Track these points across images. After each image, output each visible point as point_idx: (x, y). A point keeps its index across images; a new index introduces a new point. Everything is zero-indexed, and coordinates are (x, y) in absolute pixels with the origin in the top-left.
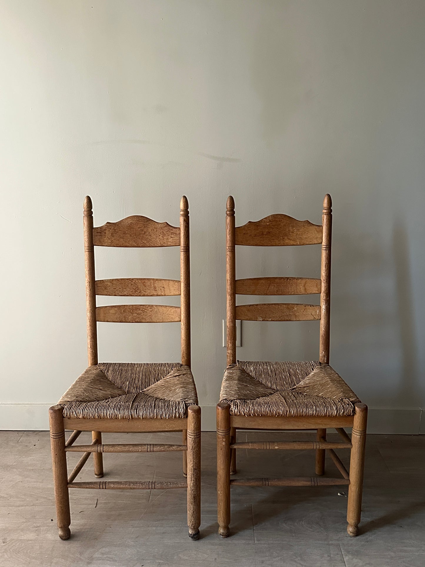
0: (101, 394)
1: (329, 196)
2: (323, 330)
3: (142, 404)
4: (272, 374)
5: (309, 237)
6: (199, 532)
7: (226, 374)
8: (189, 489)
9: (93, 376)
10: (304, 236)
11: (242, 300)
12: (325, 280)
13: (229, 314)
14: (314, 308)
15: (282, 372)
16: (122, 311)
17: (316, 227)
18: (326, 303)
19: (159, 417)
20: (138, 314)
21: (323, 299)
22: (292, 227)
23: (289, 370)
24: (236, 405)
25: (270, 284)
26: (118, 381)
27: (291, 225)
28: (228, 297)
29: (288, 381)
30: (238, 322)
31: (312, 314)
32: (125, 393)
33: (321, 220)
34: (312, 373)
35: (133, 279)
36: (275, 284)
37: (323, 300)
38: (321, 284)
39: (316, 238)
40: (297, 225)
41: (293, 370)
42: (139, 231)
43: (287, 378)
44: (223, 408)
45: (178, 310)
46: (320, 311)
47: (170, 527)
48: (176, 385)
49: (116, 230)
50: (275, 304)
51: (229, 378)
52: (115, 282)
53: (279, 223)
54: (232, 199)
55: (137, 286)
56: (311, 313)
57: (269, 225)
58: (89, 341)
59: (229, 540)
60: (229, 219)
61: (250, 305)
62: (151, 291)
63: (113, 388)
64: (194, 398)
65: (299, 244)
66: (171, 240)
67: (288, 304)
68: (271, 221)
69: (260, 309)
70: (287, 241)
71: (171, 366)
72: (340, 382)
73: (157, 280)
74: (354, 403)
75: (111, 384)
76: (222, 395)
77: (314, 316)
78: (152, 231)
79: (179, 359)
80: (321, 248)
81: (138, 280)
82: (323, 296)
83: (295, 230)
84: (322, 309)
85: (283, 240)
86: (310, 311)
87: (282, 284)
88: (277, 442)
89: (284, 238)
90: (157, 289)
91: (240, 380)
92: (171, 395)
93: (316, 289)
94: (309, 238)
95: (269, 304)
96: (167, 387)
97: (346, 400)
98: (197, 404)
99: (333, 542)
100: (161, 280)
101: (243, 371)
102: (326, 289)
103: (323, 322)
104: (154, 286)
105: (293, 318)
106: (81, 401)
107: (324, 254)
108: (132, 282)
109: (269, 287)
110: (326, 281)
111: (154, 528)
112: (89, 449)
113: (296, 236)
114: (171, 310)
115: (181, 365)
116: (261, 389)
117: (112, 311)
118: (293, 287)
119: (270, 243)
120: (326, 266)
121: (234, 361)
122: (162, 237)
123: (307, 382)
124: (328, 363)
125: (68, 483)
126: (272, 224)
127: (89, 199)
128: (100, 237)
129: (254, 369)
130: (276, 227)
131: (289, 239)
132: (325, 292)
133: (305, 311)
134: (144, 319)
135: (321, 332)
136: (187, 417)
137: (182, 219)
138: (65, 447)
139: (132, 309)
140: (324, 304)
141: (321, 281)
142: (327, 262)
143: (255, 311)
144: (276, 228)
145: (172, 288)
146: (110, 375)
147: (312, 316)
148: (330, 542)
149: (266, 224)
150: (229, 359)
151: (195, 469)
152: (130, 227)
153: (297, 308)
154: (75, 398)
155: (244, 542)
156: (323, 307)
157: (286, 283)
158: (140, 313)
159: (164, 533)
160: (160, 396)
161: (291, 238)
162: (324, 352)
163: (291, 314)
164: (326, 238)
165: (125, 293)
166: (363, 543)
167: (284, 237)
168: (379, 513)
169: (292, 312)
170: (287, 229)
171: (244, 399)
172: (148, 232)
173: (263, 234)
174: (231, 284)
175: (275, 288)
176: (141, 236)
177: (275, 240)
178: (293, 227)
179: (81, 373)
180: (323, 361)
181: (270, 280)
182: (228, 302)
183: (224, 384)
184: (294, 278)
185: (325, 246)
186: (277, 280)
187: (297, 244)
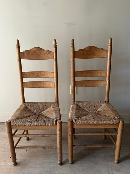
0: (25, 115)
1: (111, 38)
3: (40, 120)
6: (62, 162)
7: (71, 106)
8: (58, 149)
9: (23, 108)
10: (101, 54)
11: (77, 79)
13: (72, 84)
16: (33, 83)
17: (106, 51)
19: (46, 125)
20: (39, 85)
24: (75, 120)
26: (32, 110)
28: (72, 78)
30: (76, 87)
32: (34, 114)
33: (108, 48)
34: (103, 106)
35: (36, 72)
38: (107, 73)
41: (96, 104)
42: (38, 53)
43: (94, 108)
44: (70, 122)
45: (54, 83)
46: (106, 83)
47: (52, 160)
48: (53, 111)
49: (29, 53)
50: (89, 80)
51: (73, 108)
52: (29, 73)
53: (92, 49)
54: (73, 40)
55: (38, 74)
58: (21, 95)
59: (73, 165)
60: (72, 48)
61: (80, 81)
62: (43, 76)
63: (30, 112)
64: (59, 117)
66: (50, 57)
67: (94, 80)
69: (84, 83)
70: (94, 56)
71: (51, 103)
72: (113, 109)
73: (45, 72)
74: (119, 119)
75: (30, 111)
76: (70, 116)
77: (104, 85)
78: (43, 53)
79: (55, 101)
80: (107, 59)
82: (107, 77)
86: (103, 83)
87: (92, 73)
88: (90, 133)
90: (45, 75)
91: (77, 109)
92: (51, 116)
93: (105, 75)
94: (103, 55)
95: (87, 81)
96: (49, 112)
97: (116, 118)
98: (61, 120)
99: (110, 166)
100: (47, 72)
101: (77, 105)
103: (107, 87)
105: (96, 85)
106: (18, 119)
107: (108, 61)
109: (87, 74)
111: (46, 161)
112: (21, 136)
113: (98, 54)
114: (51, 83)
115: (55, 103)
116: (84, 113)
117: (29, 84)
118: (96, 74)
119: (88, 57)
120: (109, 66)
121: (74, 101)
122: (47, 55)
123: (101, 109)
124: (108, 101)
125: (14, 147)
126: (89, 50)
127: (18, 41)
128: (23, 56)
129: (81, 104)
133: (100, 83)
134: (41, 86)
136: (57, 125)
137: (54, 49)
138: (13, 135)
139: (36, 83)
141: (107, 71)
143: (82, 83)
145: (51, 75)
146: (29, 107)
148: (109, 166)
149: (87, 50)
150: (73, 101)
151: (60, 143)
152: (34, 51)
153: (98, 82)
154: (15, 117)
155: (78, 166)
156: (107, 81)
157: (94, 73)
159: (50, 162)
160: (47, 115)
161: (96, 55)
162: (107, 98)
164: (109, 55)
165: (34, 77)
166: (120, 166)
168: (125, 154)
169: (96, 83)
170: (95, 52)
171: (78, 117)
172: (41, 54)
173: (85, 54)
174: (73, 73)
175: (90, 74)
177: (90, 56)
178: (97, 51)
179: (18, 107)
181: (87, 72)
182: (72, 80)
183: (70, 111)
184: (97, 71)
185: (109, 58)
186: (90, 72)
187: (98, 58)
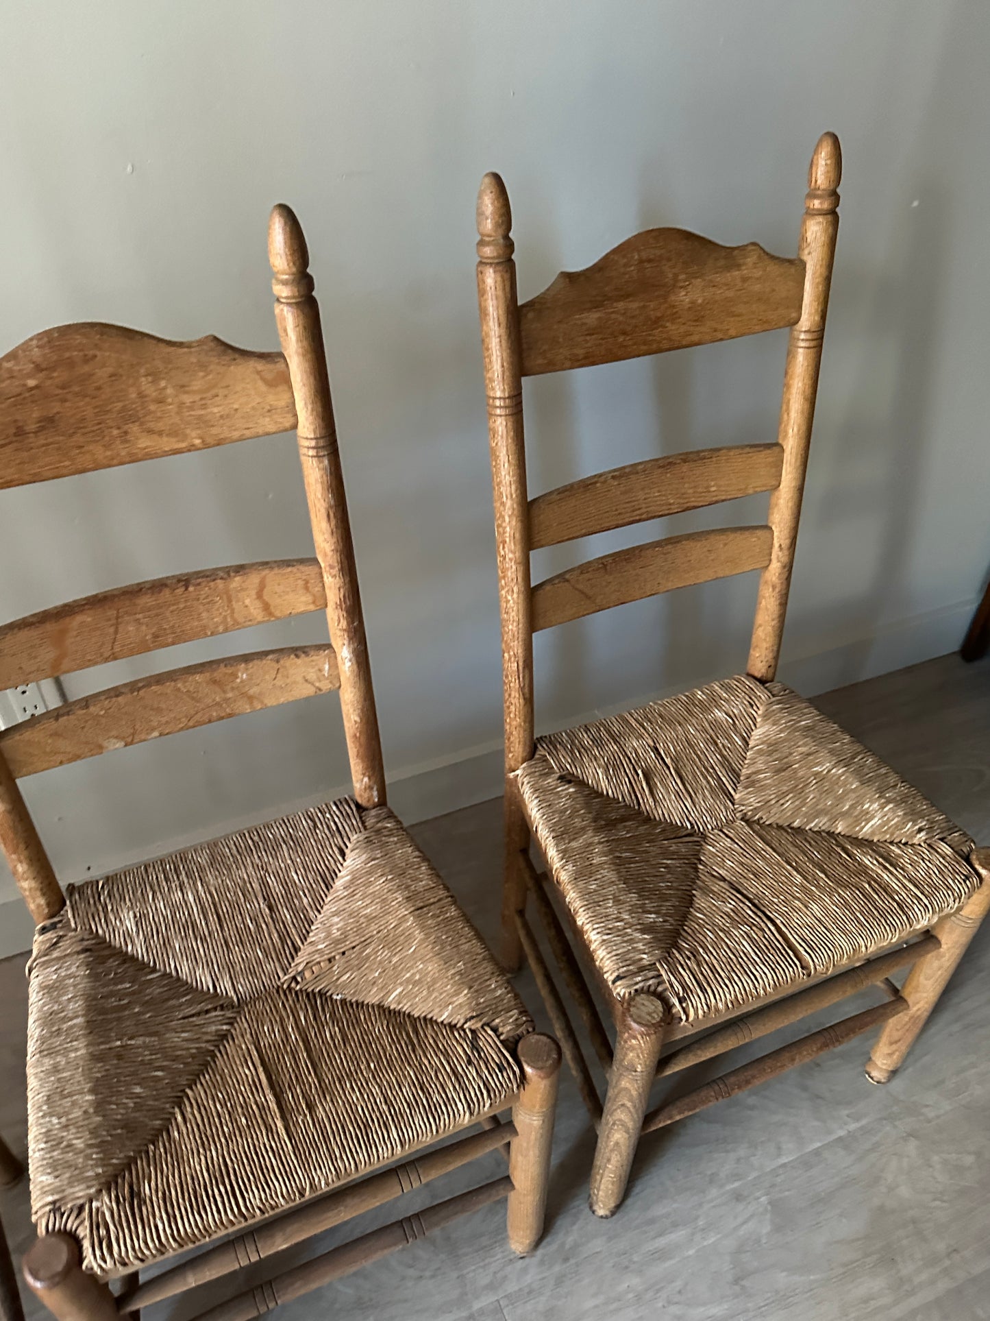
2: (355, 721)
4: (206, 924)
5: (236, 410)
10: (215, 410)
12: (336, 564)
14: (313, 661)
15: (242, 900)
17: (260, 365)
18: (350, 639)
21: (340, 627)
22: (150, 379)
23: (264, 884)
25: (117, 618)
27: (142, 371)
29: (269, 941)
31: (306, 681)
33: (271, 324)
36: (140, 616)
37: (339, 633)
38: (322, 577)
39: (269, 411)
40: (170, 366)
41: (277, 875)
43: (264, 926)
46: (334, 666)
53: (86, 369)
56: (304, 677)
57: (36, 387)
65: (201, 446)
67: (211, 665)
68: (44, 366)
69: (102, 716)
70: (144, 442)
77: (317, 684)
82: (334, 618)
83: (169, 391)
84: (339, 658)
85: (126, 441)
86: (299, 669)
87: (169, 606)
89: (126, 433)
93: (307, 598)
94: (238, 415)
102: (344, 596)
103: (349, 696)
105: (241, 707)
107: (314, 473)
109: (116, 632)
110: (342, 569)
113: (177, 413)
118: (218, 610)
119: (67, 463)
120: (328, 516)
124: (382, 803)
126: (51, 378)
129: (137, 925)
130: (76, 389)
131: (150, 432)
132: (341, 605)
133: (279, 675)
135: (346, 724)
140: (346, 642)
141: (321, 567)
142: (332, 502)
143: (83, 728)
144: (77, 394)
147: (309, 686)
149: (25, 385)
150: (35, 906)
153: (249, 672)
156: (345, 654)
157: (186, 601)
161: (160, 426)
162: (366, 779)
163: (230, 695)
164: (312, 410)
167: (126, 427)
169: (233, 689)
170: (131, 390)
173: (20, 432)
175: (144, 628)
177: (91, 447)
178: (155, 376)
180: (369, 801)
181: (113, 605)
185: (313, 443)
186: (142, 601)
187: (191, 448)
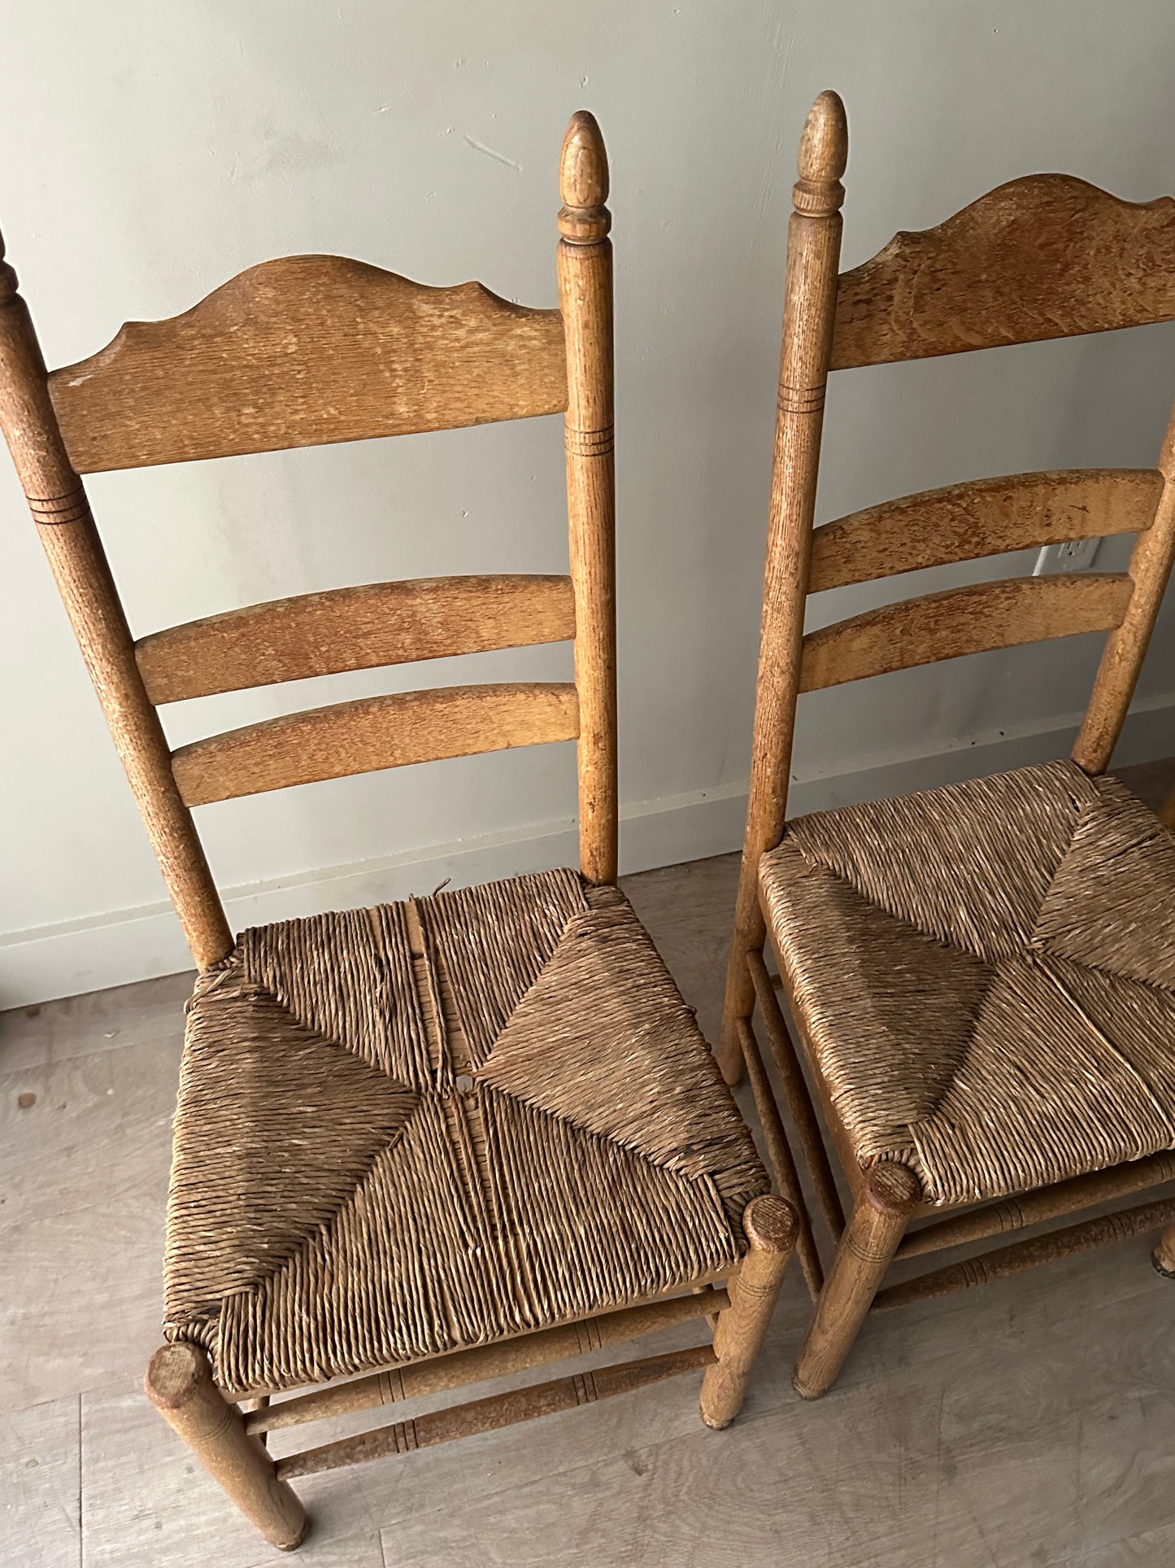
16: (898, 631)
20: (955, 629)
42: (1042, 262)
49: (940, 275)
55: (972, 520)
62: (1028, 531)
78: (1101, 257)
81: (984, 494)
90: (1054, 520)
104: (1044, 507)
108: (959, 506)
114: (1090, 592)
122: (1140, 279)
127: (838, 107)
128: (863, 324)
134: (976, 641)
139: (932, 617)
152: (1006, 246)
158: (963, 624)
165: (920, 559)
172: (1079, 264)
176: (1045, 287)
